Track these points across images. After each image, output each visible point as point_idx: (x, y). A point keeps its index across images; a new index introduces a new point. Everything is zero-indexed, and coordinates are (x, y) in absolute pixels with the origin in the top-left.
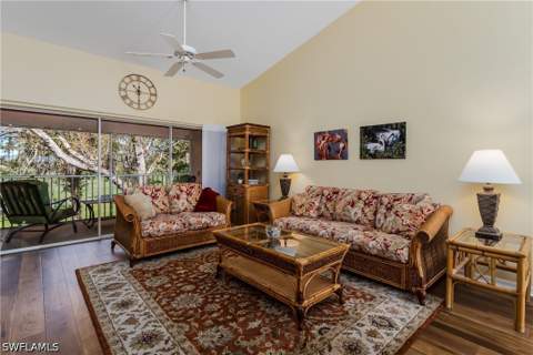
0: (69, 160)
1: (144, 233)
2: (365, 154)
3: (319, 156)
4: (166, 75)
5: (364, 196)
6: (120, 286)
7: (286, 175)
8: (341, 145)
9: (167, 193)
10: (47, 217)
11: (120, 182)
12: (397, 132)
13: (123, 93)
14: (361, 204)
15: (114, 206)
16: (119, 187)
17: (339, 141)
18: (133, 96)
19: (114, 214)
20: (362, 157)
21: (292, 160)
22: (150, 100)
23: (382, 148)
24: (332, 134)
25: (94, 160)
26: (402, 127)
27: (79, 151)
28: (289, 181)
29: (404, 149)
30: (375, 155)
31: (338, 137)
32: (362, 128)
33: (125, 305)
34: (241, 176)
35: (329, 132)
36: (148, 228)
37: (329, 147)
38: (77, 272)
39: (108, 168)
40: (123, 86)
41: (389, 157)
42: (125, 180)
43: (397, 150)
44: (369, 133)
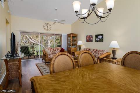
0: (32, 41)
1: (48, 57)
2: (96, 41)
3: (87, 41)
4: (53, 24)
5: (94, 50)
6: (43, 66)
7: (80, 45)
8: (91, 39)
9: (53, 49)
10: (29, 54)
11: (44, 47)
12: (101, 36)
13: (44, 27)
14: (93, 52)
15: (42, 52)
16: (43, 48)
17: (91, 38)
18: (46, 28)
19: (42, 54)
20: (95, 42)
21: (81, 42)
22: (50, 29)
23: (99, 40)
24: (90, 36)
25: (37, 41)
26: (102, 35)
27: (34, 39)
28: (81, 47)
29: (103, 40)
30: (98, 41)
31: (91, 37)
32: (95, 35)
33: (44, 69)
34: (70, 46)
35: (89, 36)
36: (49, 56)
37: (89, 39)
38: (36, 64)
39: (41, 43)
40: (44, 26)
41: (100, 42)
42: (45, 46)
43: (102, 40)
44: (97, 36)
